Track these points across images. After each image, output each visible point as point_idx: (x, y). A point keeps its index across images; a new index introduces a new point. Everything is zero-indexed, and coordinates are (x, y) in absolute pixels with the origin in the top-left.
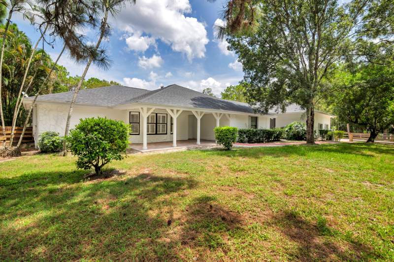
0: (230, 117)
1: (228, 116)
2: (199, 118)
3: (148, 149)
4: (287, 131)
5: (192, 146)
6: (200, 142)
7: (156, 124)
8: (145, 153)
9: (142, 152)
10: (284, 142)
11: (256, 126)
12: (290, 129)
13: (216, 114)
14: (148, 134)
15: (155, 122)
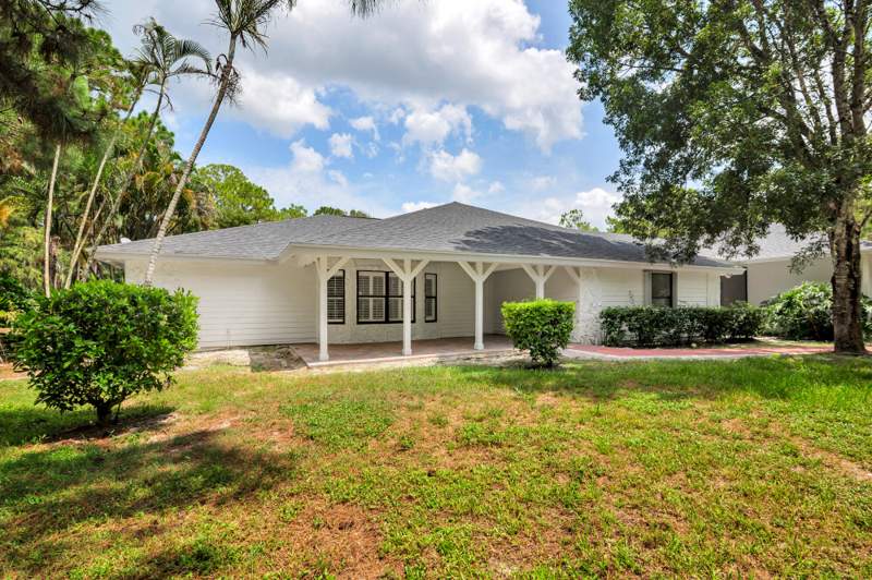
0: (579, 275)
1: (573, 274)
2: (479, 280)
3: (330, 360)
4: (780, 313)
5: (455, 354)
6: (484, 341)
7: (387, 297)
8: (316, 370)
9: (309, 368)
10: (767, 345)
11: (670, 300)
12: (790, 304)
13: (534, 267)
14: (329, 323)
15: (384, 293)
